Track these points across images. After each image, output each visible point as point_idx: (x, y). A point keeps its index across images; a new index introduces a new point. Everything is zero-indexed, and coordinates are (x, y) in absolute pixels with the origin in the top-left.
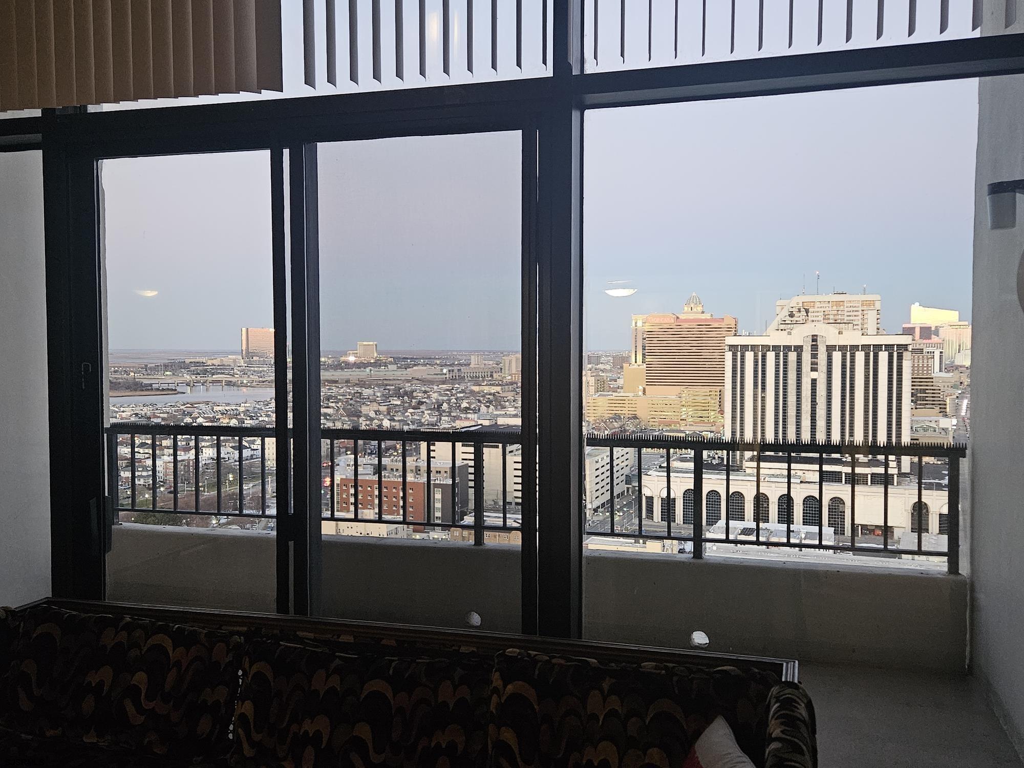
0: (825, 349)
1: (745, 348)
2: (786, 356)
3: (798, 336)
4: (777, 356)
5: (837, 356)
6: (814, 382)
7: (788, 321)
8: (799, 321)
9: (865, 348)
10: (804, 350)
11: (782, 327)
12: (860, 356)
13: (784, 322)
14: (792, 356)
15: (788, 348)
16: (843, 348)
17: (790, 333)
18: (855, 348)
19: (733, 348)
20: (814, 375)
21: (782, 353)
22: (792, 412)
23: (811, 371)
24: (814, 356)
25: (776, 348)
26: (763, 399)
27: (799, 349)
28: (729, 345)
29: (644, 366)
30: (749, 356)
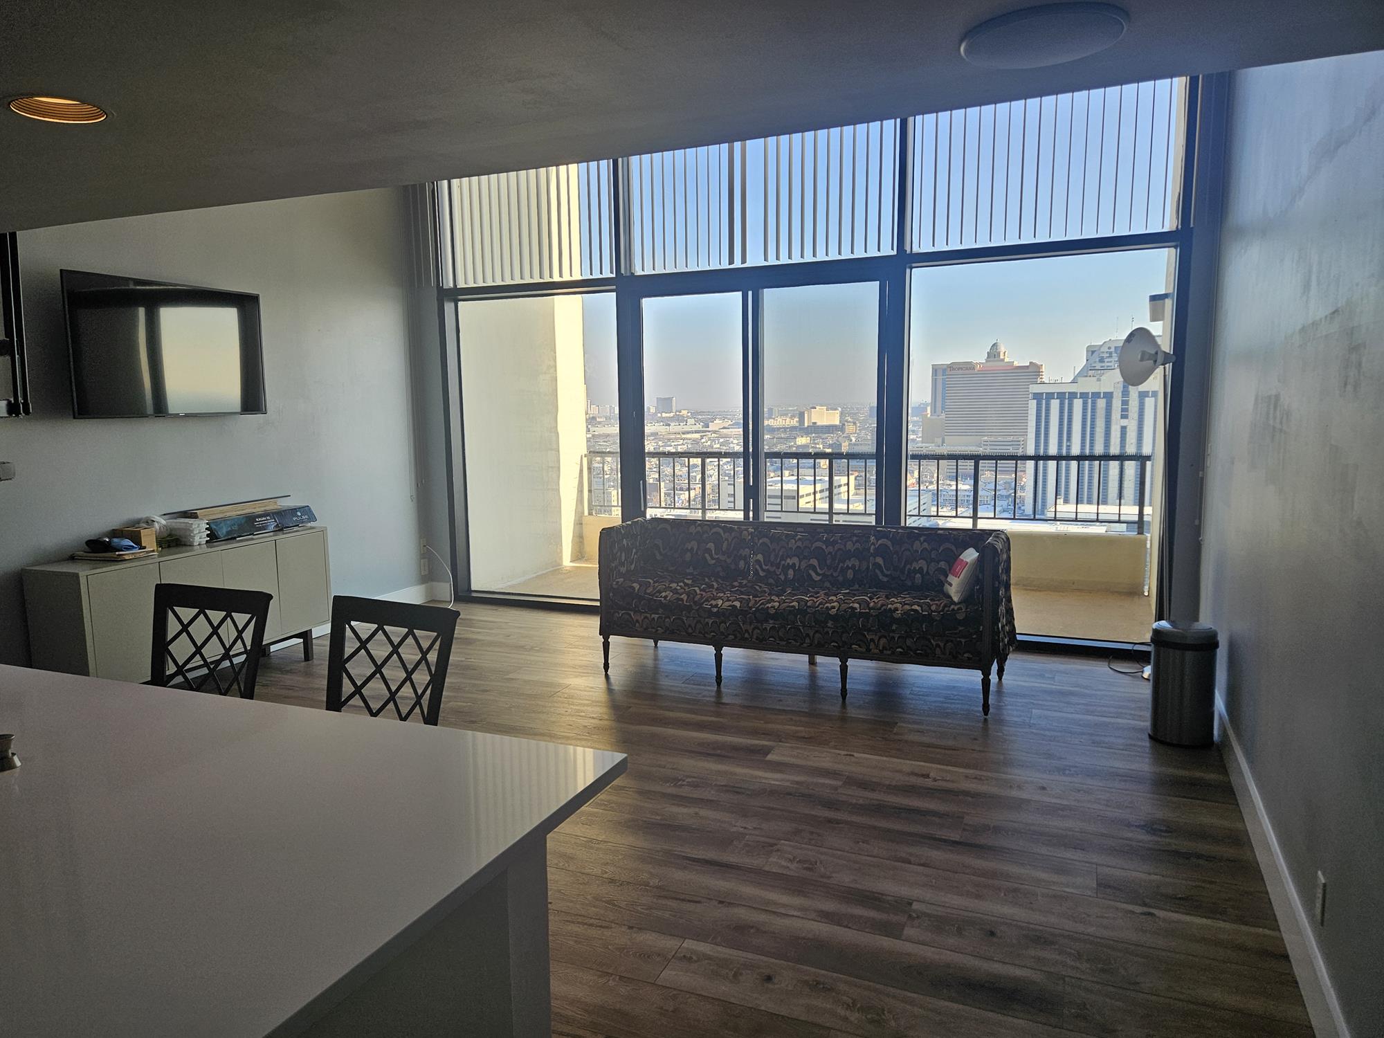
0: (1137, 394)
1: (1050, 396)
2: (1094, 403)
3: (1108, 383)
4: (1085, 404)
5: (1150, 403)
6: (1124, 430)
7: (1098, 366)
8: (1111, 366)
10: (1114, 396)
11: (1091, 373)
13: (1092, 368)
14: (1101, 403)
15: (1096, 395)
17: (1099, 380)
19: (1038, 397)
20: (1124, 422)
21: (1090, 400)
23: (1121, 418)
24: (1125, 403)
25: (1084, 396)
27: (1109, 396)
28: (1034, 393)
29: (943, 416)
30: (1055, 404)
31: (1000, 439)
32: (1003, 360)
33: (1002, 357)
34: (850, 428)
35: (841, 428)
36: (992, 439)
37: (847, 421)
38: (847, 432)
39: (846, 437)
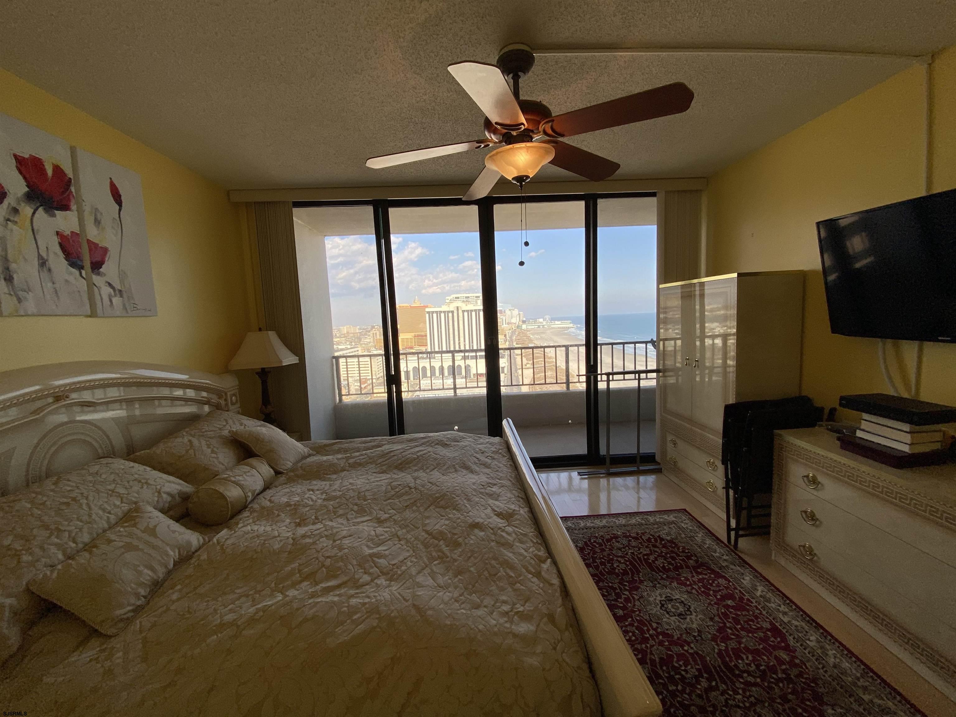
0: (462, 311)
1: (433, 312)
2: (448, 315)
3: (452, 307)
4: (445, 314)
5: (466, 314)
6: (458, 324)
9: (475, 310)
10: (454, 312)
12: (474, 314)
14: (450, 315)
15: (448, 312)
16: (468, 311)
17: (449, 306)
18: (472, 311)
19: (429, 312)
22: (451, 336)
23: (457, 320)
24: (458, 314)
25: (444, 312)
26: (441, 331)
27: (452, 312)
28: (427, 311)
30: (435, 315)
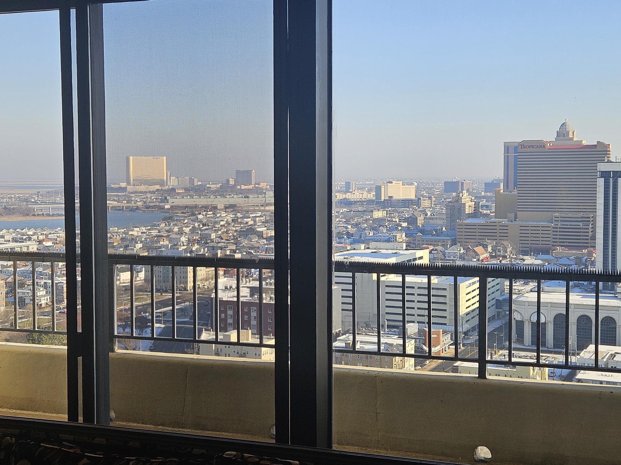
29: (515, 192)
31: (570, 215)
32: (572, 139)
33: (571, 136)
34: (426, 203)
35: (417, 202)
36: (563, 215)
37: (423, 196)
38: (422, 206)
39: (421, 211)
